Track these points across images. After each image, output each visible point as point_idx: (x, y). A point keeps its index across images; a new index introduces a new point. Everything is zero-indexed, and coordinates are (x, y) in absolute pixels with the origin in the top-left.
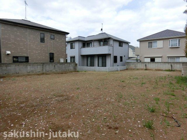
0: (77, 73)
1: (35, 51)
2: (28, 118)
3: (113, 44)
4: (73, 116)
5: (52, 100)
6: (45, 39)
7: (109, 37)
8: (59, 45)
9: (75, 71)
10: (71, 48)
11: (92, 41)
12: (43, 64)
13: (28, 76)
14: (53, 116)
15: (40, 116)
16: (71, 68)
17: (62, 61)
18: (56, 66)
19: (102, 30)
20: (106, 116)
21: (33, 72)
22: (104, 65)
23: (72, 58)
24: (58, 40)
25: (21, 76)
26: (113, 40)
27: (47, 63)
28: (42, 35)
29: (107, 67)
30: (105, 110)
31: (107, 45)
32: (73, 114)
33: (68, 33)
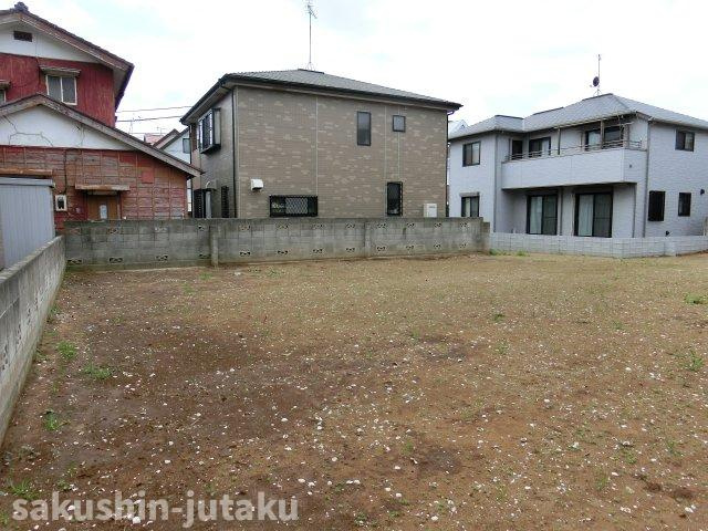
0: (487, 257)
1: (337, 177)
2: (331, 404)
3: (649, 140)
4: (491, 420)
5: (406, 352)
6: (374, 131)
7: (632, 109)
8: (423, 151)
9: (481, 249)
10: (465, 164)
11: (551, 130)
12: (365, 222)
13: (314, 264)
14: (414, 408)
15: (369, 402)
16: (466, 237)
17: (431, 210)
18: (409, 230)
19: (596, 82)
20: (629, 437)
21: (332, 251)
22: (603, 228)
23: (468, 201)
24: (417, 133)
25: (295, 263)
26: (650, 123)
27: (380, 219)
28: (364, 120)
29: (616, 239)
30: (624, 413)
31: (621, 145)
32: (487, 410)
33: (456, 107)
